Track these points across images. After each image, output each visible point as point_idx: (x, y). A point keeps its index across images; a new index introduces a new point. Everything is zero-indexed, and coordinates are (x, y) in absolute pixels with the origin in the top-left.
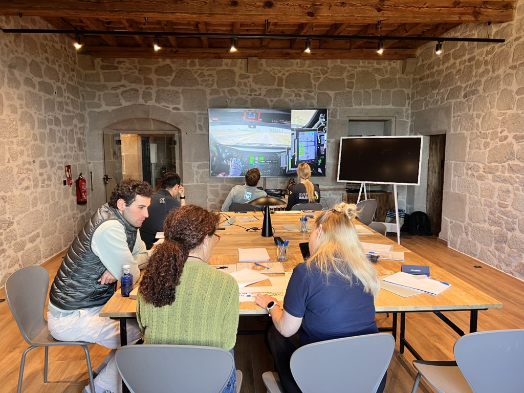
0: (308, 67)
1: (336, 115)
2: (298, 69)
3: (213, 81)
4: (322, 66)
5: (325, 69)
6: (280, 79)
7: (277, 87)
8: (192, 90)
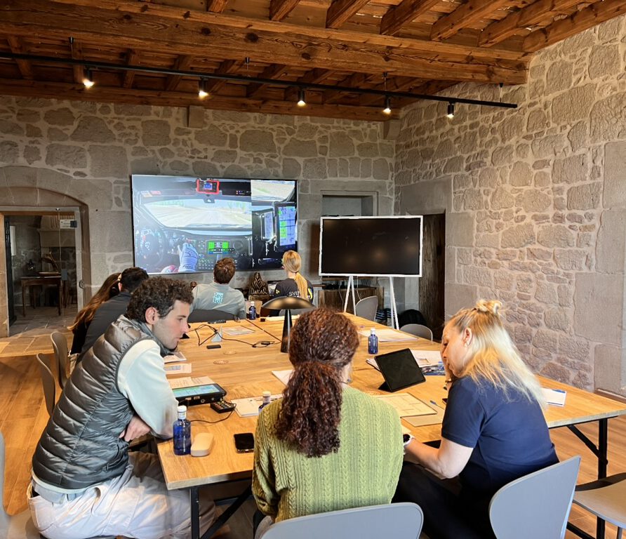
0: (270, 124)
1: (308, 189)
2: (257, 126)
3: (136, 134)
4: (287, 123)
5: (292, 127)
6: (233, 138)
7: (229, 149)
8: (105, 147)
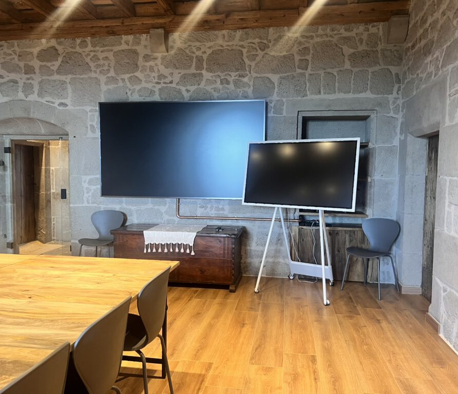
0: (240, 40)
2: (225, 44)
3: (109, 65)
4: (260, 38)
5: (265, 41)
6: (200, 60)
7: (195, 71)
8: (82, 79)
